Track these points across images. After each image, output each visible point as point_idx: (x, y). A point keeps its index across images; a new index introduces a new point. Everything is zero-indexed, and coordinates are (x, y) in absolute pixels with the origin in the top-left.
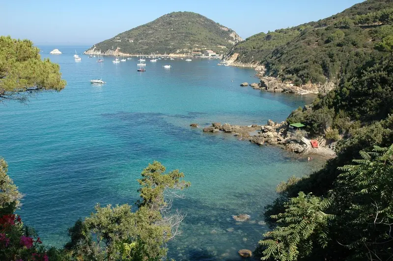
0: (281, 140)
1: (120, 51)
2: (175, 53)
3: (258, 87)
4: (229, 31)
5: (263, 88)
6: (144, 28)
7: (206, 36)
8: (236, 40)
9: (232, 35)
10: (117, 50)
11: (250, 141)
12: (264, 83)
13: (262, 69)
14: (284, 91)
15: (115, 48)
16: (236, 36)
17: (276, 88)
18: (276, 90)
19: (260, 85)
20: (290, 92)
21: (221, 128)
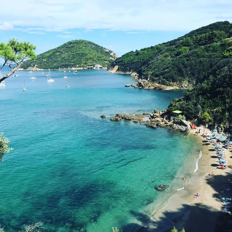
0: (167, 123)
1: (37, 67)
2: (75, 67)
3: (137, 87)
4: (110, 51)
5: (141, 87)
6: (54, 51)
7: (96, 55)
8: (114, 57)
9: (112, 54)
10: (35, 67)
11: (146, 125)
12: (141, 83)
13: (136, 75)
14: (155, 88)
15: (34, 66)
16: (114, 55)
17: (150, 87)
18: (150, 88)
19: (138, 85)
20: (159, 89)
21: (123, 116)
